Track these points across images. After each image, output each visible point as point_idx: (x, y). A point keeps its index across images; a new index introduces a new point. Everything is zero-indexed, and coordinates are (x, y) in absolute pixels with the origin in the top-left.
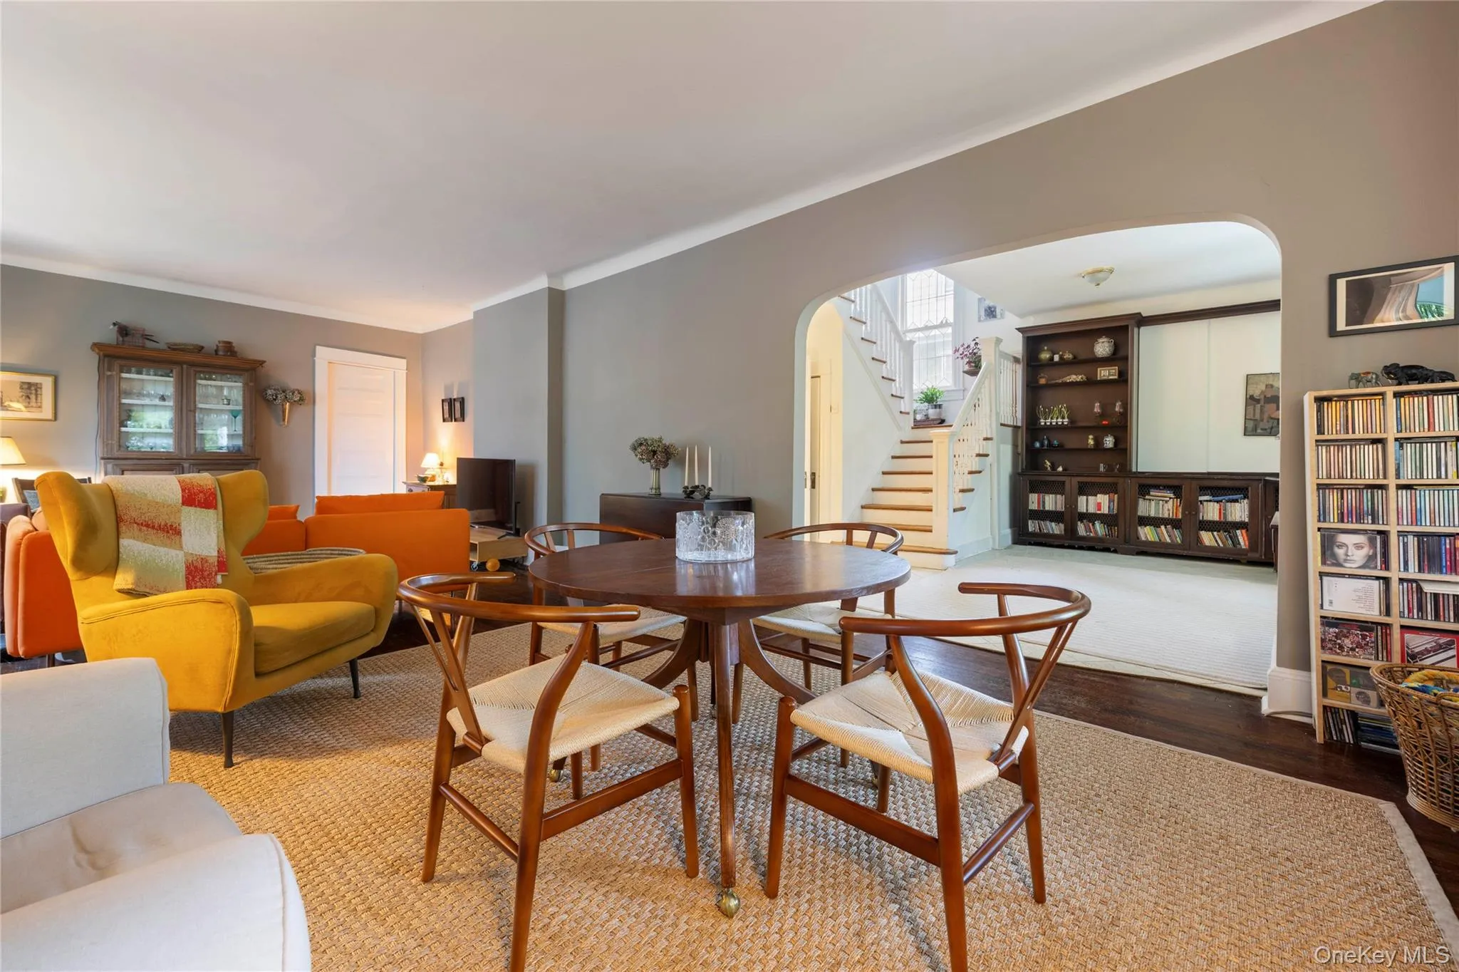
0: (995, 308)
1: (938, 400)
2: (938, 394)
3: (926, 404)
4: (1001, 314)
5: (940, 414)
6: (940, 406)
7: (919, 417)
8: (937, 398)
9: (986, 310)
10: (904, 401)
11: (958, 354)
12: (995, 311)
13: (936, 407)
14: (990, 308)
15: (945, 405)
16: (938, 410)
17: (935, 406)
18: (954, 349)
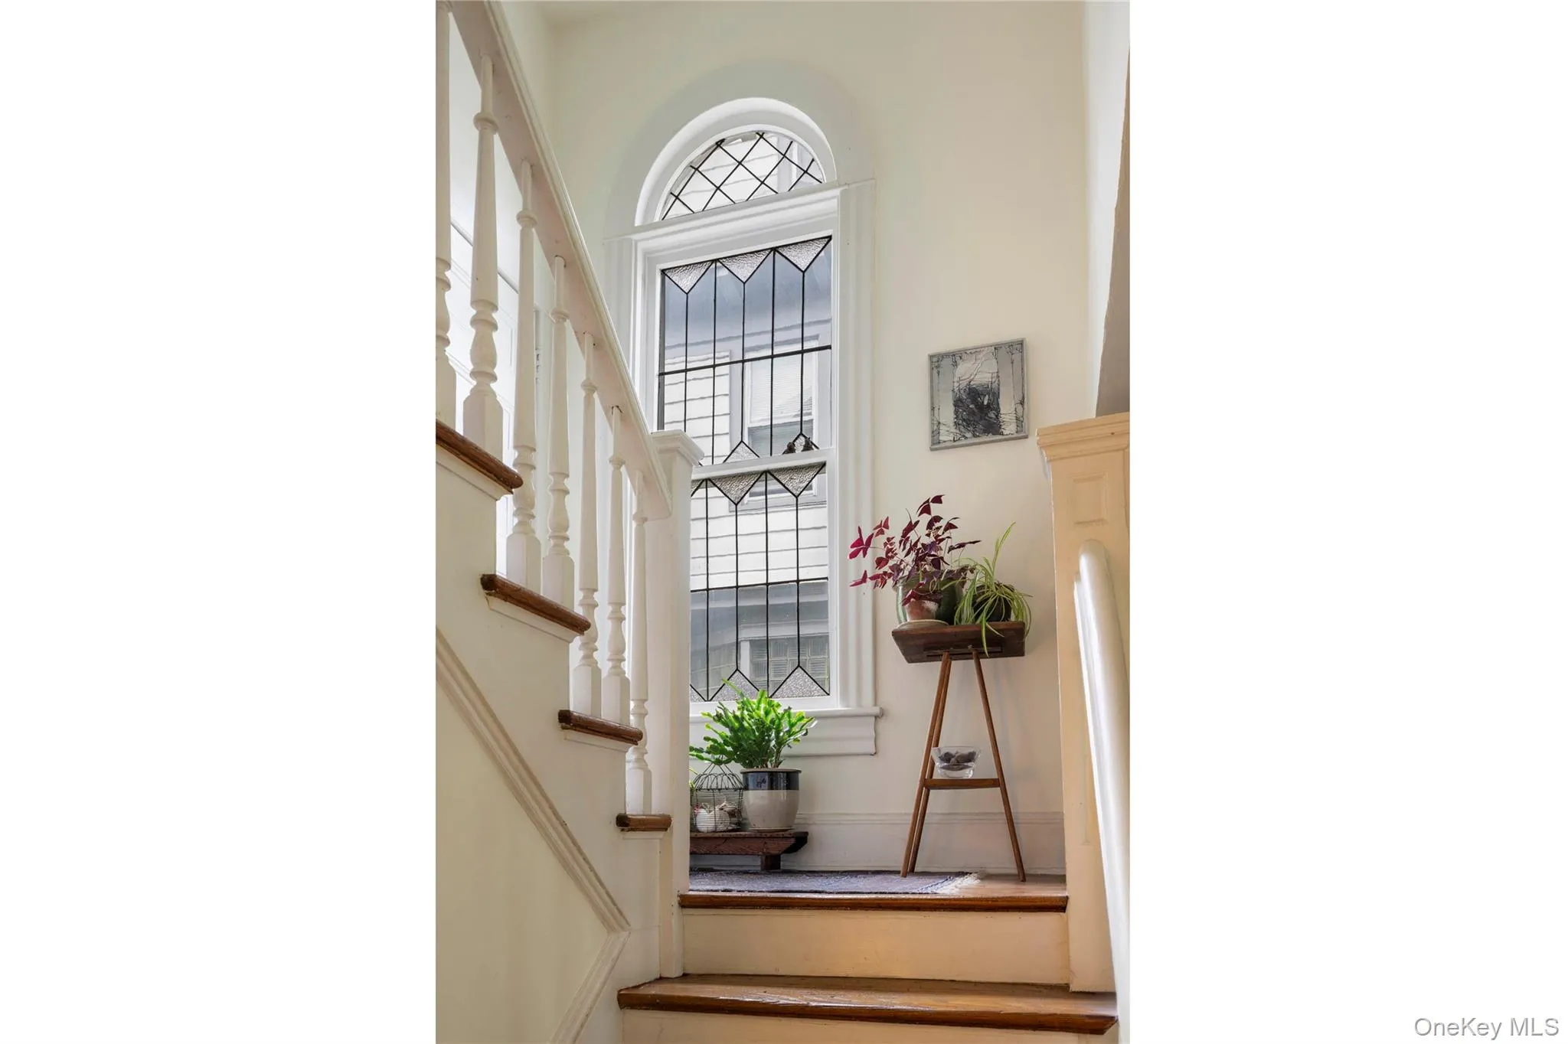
0: (995, 395)
1: (785, 750)
2: (785, 727)
3: (736, 768)
4: (1019, 421)
5: (791, 809)
6: (791, 780)
7: (707, 819)
8: (780, 743)
9: (958, 403)
10: (640, 760)
11: (866, 563)
12: (994, 406)
13: (773, 780)
14: (974, 393)
15: (807, 773)
16: (782, 794)
17: (773, 775)
18: (853, 537)
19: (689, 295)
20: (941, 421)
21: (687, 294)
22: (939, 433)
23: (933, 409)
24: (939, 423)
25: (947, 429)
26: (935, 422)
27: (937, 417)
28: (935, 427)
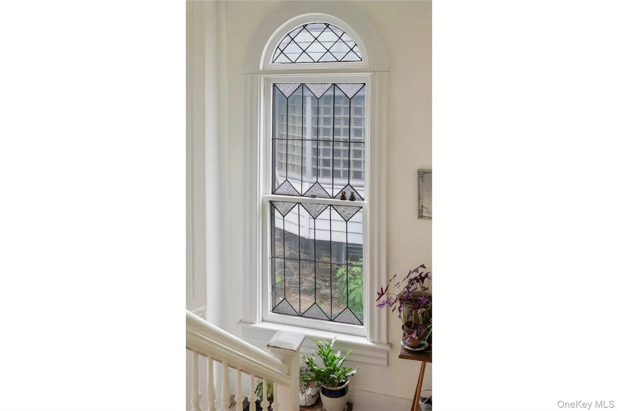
19: (288, 99)
20: (424, 206)
21: (287, 98)
22: (422, 211)
23: (419, 198)
24: (423, 206)
25: (427, 210)
26: (420, 206)
27: (422, 204)
28: (420, 208)
